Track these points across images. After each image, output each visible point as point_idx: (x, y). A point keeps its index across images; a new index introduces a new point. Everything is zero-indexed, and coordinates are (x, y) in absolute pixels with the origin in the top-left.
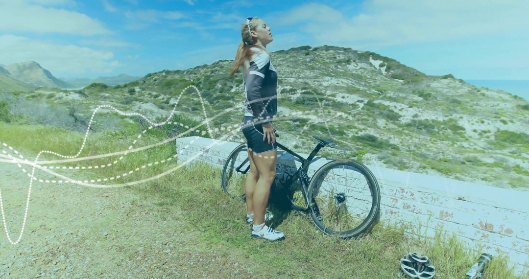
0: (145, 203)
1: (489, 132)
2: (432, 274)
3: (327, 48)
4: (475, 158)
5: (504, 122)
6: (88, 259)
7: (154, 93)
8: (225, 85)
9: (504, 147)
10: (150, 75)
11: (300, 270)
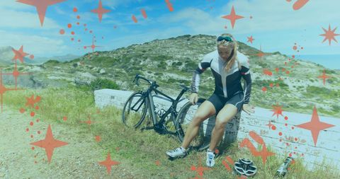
0: (69, 132)
1: (303, 87)
2: (255, 172)
3: (201, 36)
4: (295, 103)
5: (312, 81)
6: (22, 169)
7: (90, 66)
8: (136, 60)
9: (313, 96)
10: (87, 54)
11: (167, 172)
